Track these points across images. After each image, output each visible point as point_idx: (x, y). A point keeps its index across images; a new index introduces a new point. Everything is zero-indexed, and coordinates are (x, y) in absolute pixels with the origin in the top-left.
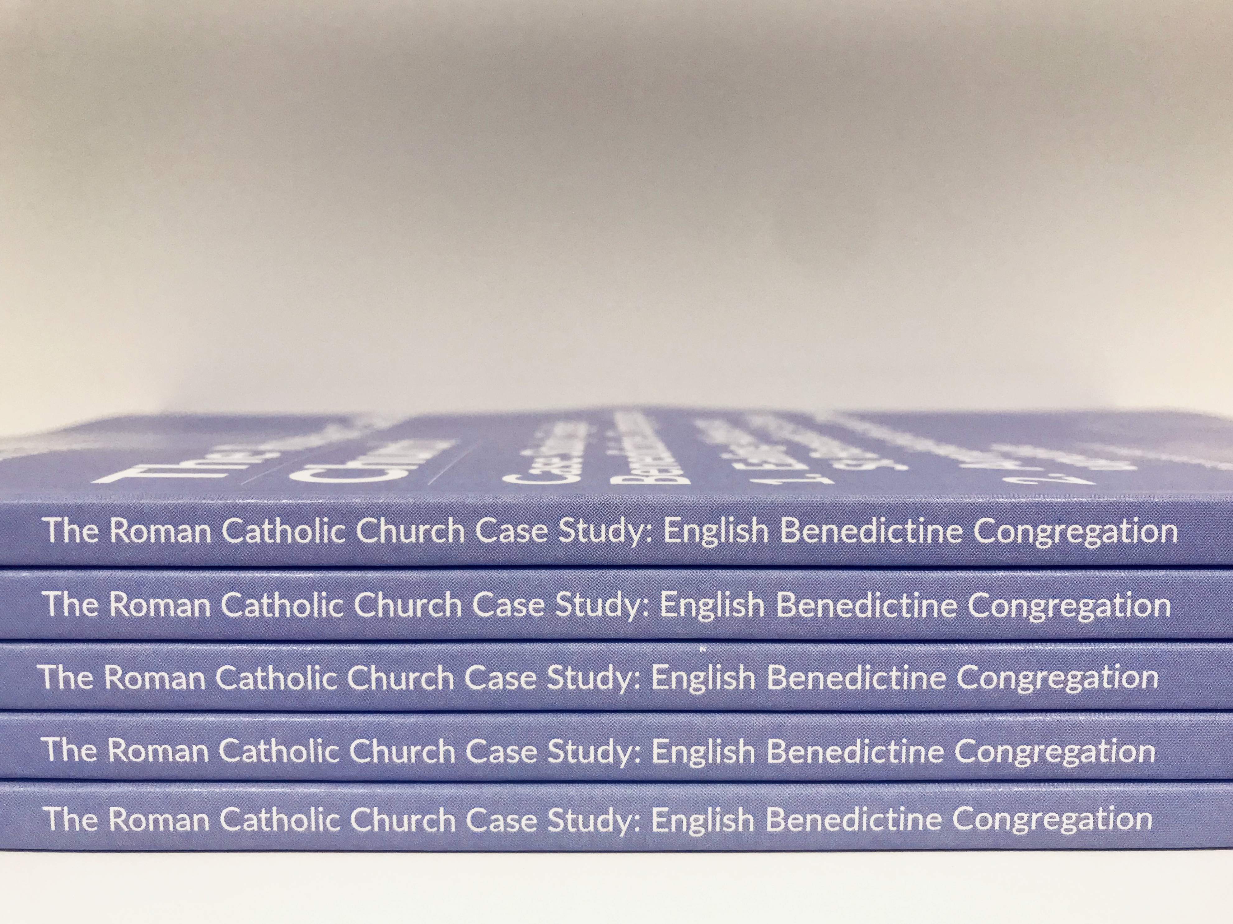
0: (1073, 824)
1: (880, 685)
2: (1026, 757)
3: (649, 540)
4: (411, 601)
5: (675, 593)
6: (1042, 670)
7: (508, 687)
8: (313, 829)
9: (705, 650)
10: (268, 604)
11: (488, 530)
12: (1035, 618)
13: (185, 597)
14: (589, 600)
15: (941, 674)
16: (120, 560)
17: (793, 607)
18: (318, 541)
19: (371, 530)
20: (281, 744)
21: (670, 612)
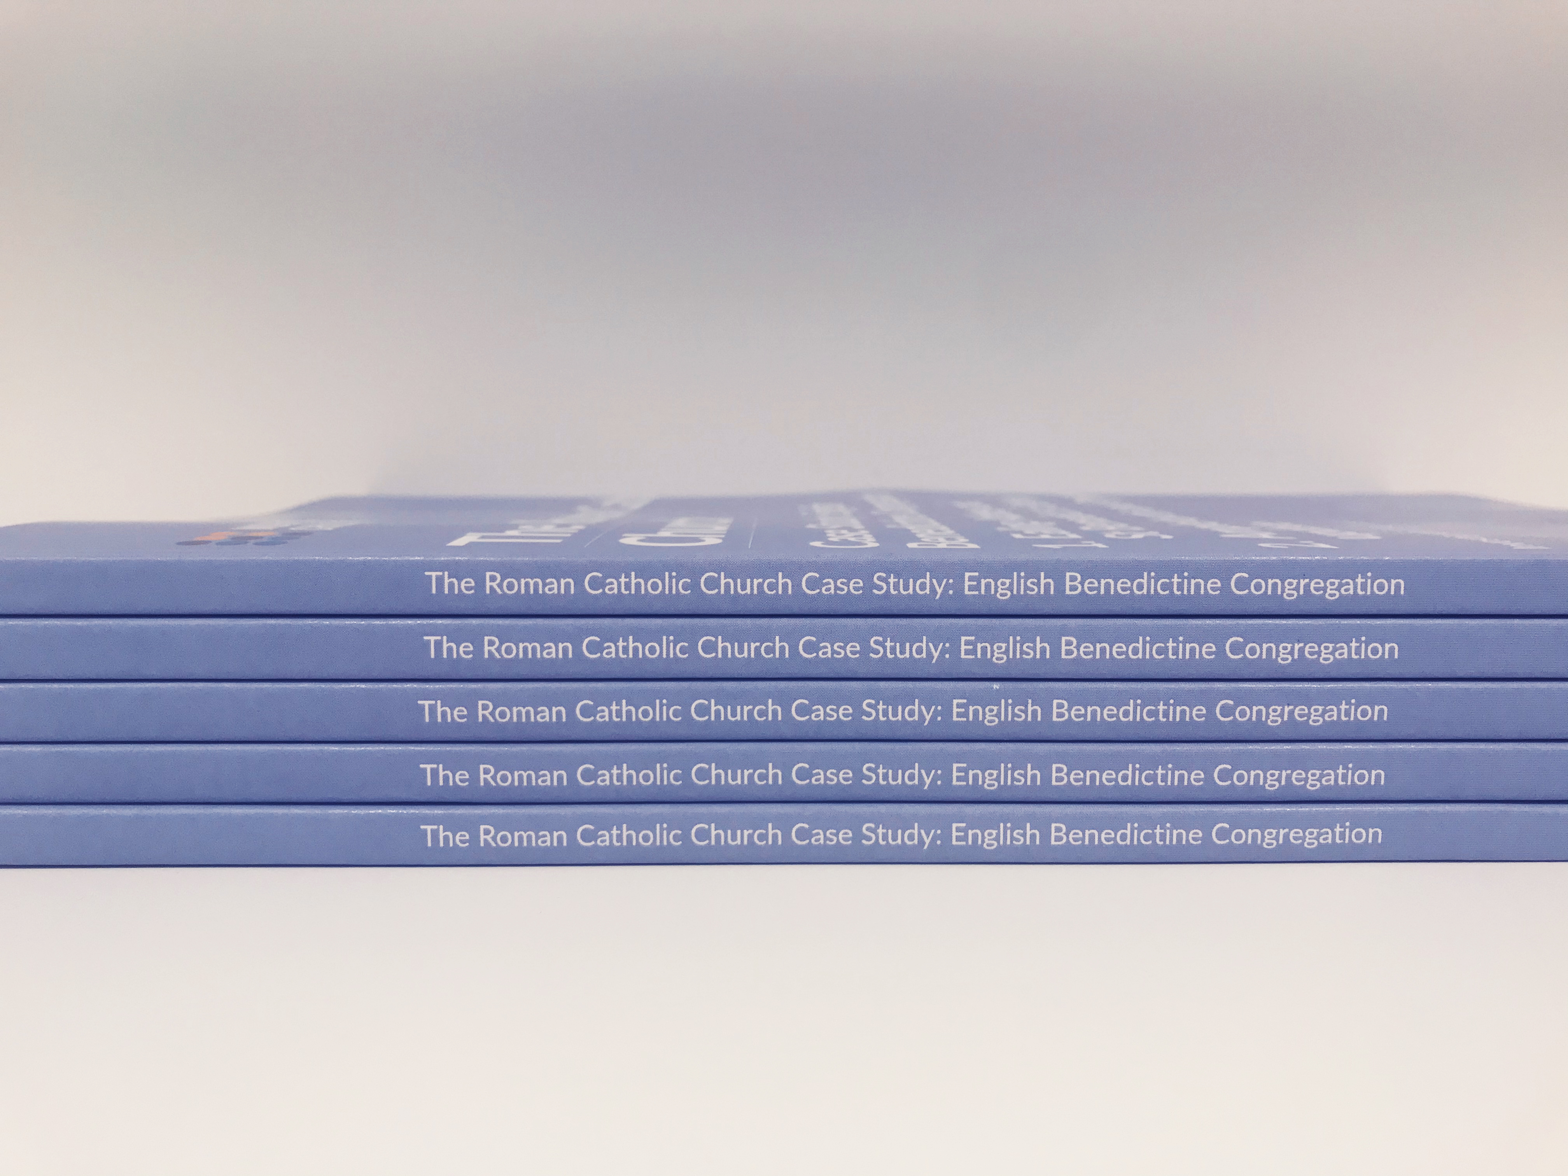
0: (1314, 839)
1: (1149, 717)
2: (1274, 780)
3: (951, 592)
4: (746, 644)
5: (973, 638)
6: (1288, 704)
7: (828, 718)
8: (658, 843)
9: (998, 688)
10: (623, 647)
11: (812, 583)
12: (1283, 659)
13: (551, 642)
14: (898, 644)
15: (1201, 707)
16: (493, 609)
17: (1075, 650)
18: (667, 592)
19: (713, 583)
20: (632, 769)
21: (968, 655)
